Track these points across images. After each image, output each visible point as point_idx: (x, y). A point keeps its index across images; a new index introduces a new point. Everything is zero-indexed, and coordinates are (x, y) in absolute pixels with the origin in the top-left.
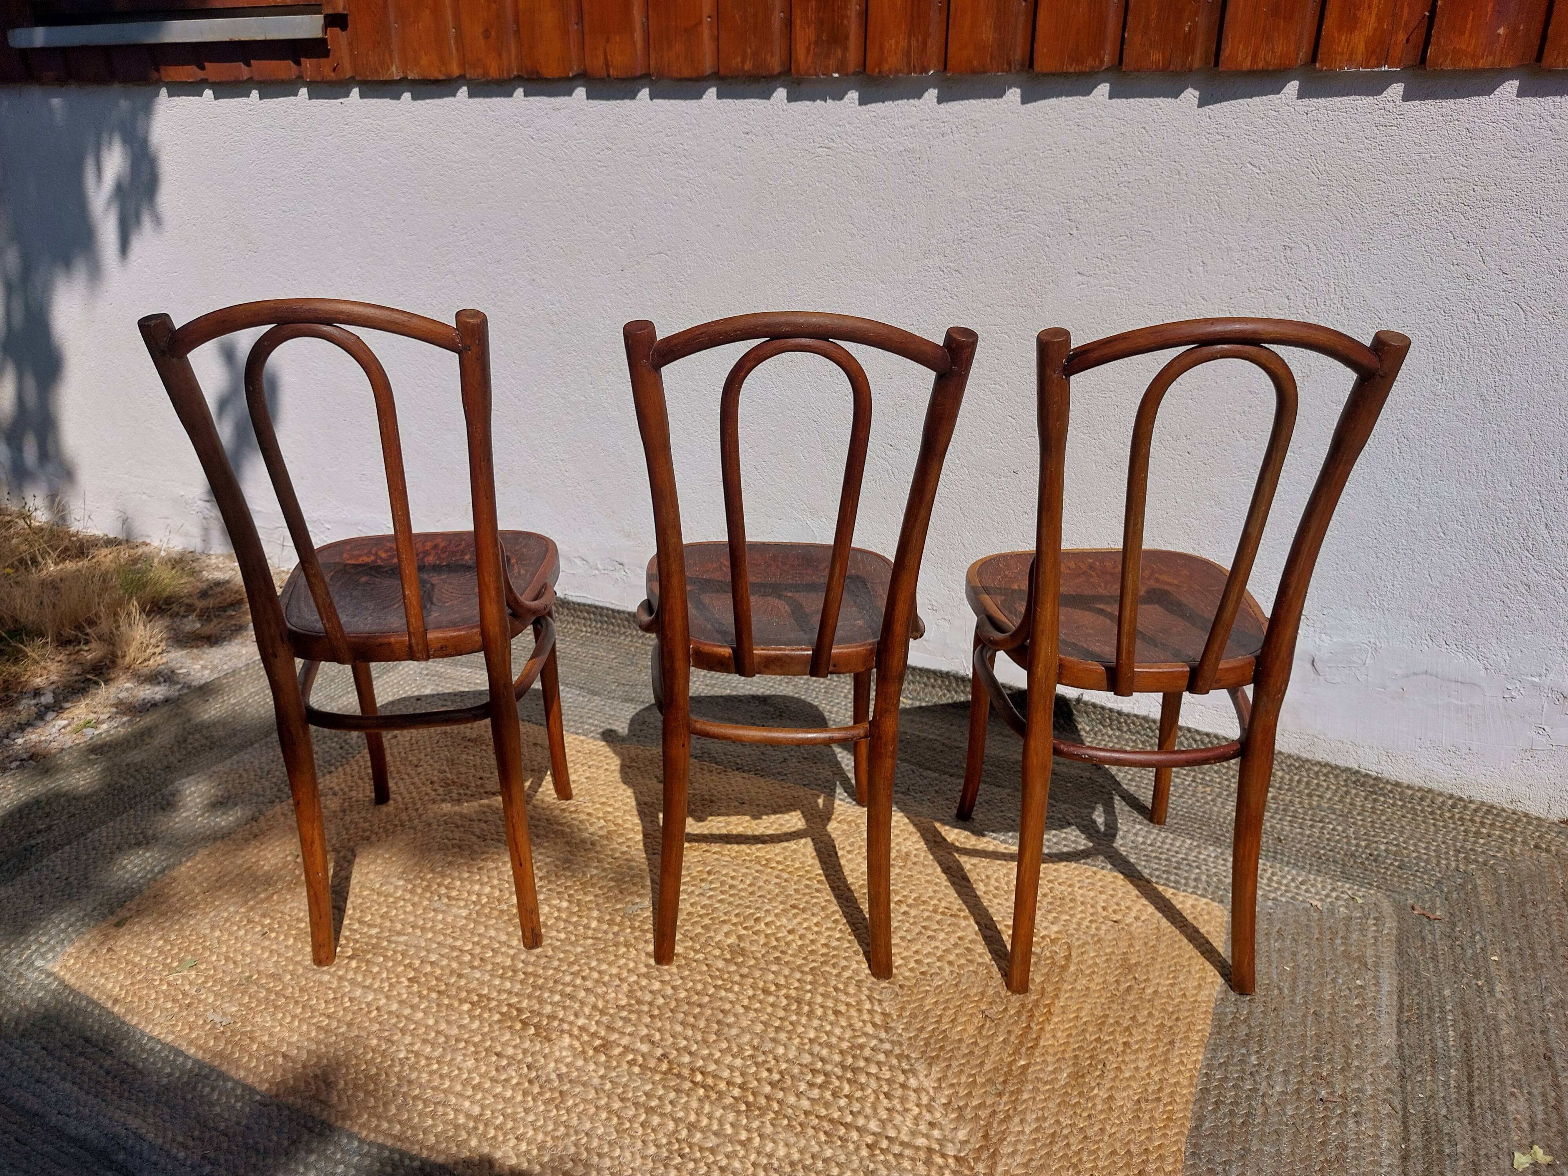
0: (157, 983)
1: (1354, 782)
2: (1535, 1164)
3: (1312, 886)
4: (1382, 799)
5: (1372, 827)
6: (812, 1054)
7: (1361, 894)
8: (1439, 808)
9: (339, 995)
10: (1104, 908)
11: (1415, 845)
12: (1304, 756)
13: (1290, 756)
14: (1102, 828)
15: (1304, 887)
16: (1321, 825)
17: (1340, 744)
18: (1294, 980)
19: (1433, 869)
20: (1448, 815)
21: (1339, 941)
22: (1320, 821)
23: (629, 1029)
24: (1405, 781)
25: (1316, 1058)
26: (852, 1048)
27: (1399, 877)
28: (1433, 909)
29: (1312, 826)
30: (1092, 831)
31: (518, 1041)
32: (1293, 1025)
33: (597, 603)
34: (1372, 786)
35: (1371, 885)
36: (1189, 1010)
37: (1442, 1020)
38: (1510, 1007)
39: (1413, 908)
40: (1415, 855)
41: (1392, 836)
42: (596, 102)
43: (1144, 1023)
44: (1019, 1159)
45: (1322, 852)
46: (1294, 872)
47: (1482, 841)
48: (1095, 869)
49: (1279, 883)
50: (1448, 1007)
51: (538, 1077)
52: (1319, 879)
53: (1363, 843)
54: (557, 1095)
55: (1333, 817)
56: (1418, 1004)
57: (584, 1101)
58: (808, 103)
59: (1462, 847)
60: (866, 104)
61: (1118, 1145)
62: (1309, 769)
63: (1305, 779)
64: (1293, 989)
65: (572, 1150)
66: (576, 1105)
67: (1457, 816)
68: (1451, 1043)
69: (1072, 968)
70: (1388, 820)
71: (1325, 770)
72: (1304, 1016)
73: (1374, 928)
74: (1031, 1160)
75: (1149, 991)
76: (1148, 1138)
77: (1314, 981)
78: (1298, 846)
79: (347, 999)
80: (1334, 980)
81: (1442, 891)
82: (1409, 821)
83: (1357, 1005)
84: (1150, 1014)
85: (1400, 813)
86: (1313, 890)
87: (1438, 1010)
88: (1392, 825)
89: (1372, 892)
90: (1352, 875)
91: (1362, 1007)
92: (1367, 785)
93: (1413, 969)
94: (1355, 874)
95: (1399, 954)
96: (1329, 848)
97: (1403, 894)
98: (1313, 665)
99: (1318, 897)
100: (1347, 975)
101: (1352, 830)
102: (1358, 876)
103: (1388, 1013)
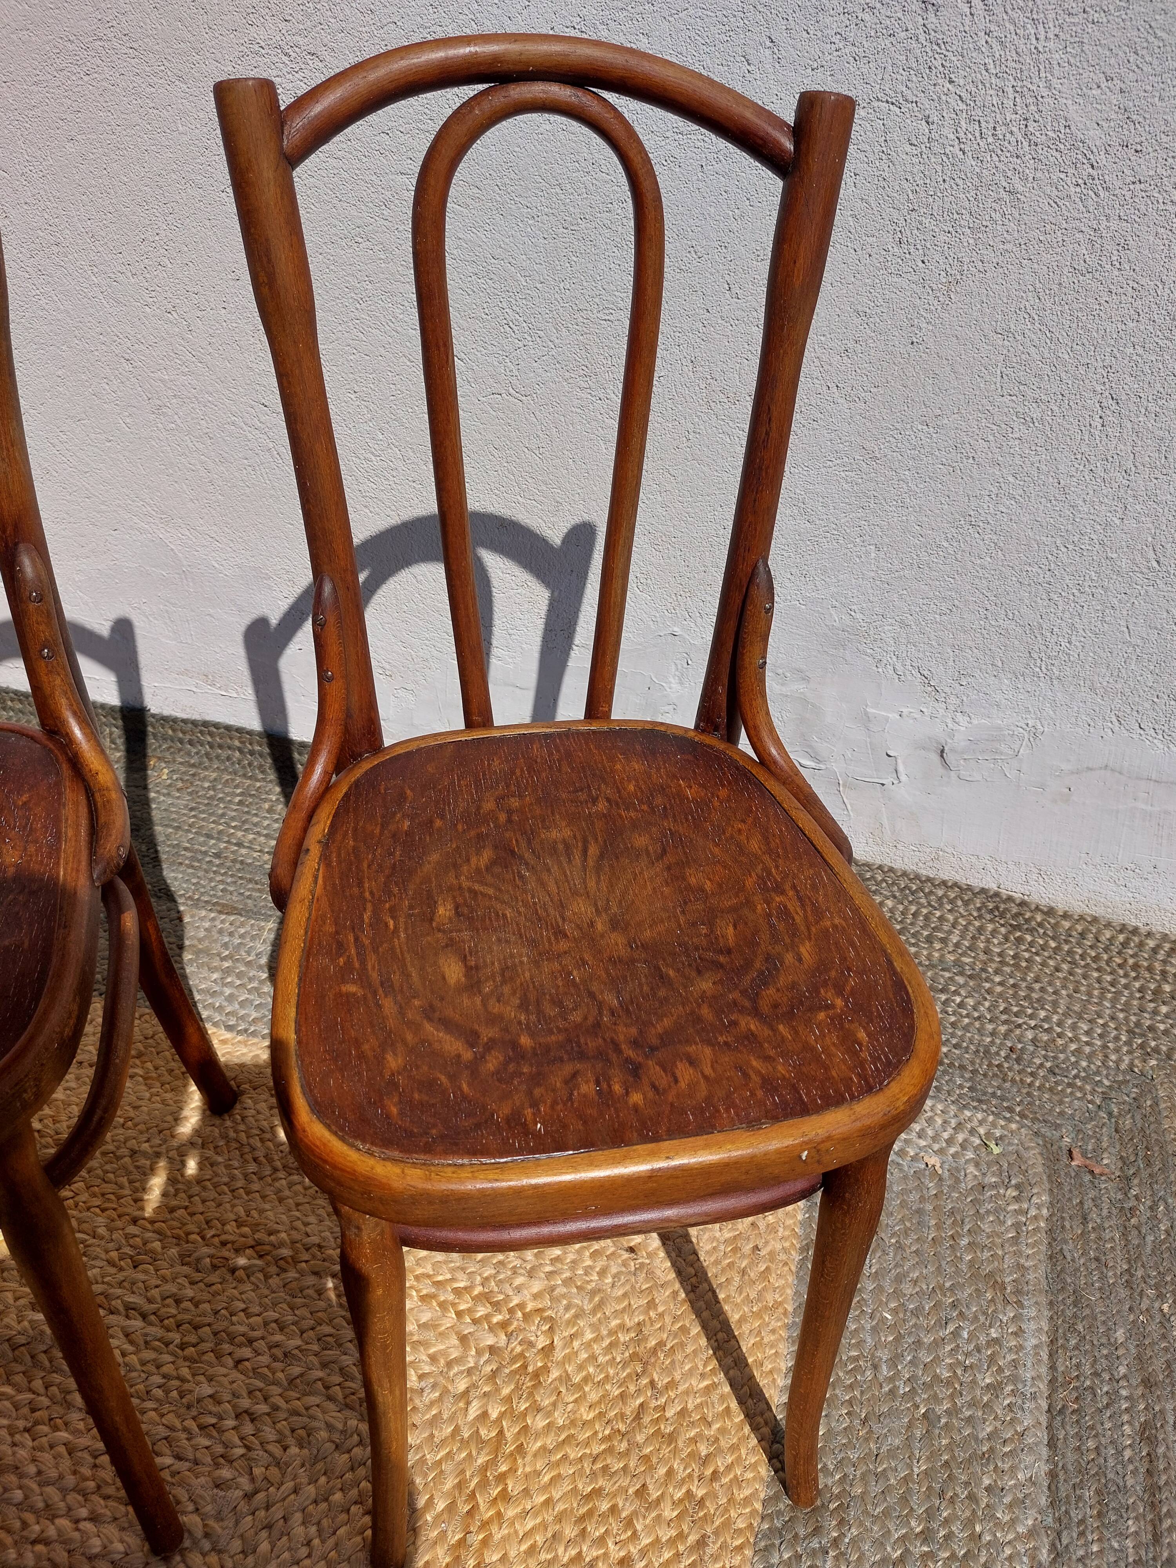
1: (991, 911)
3: (930, 1122)
4: (1029, 938)
5: (1015, 996)
7: (998, 1132)
8: (1106, 950)
11: (1074, 1027)
12: (924, 872)
13: (905, 874)
16: (943, 997)
17: (974, 859)
18: (899, 1338)
19: (1098, 1073)
20: (1119, 961)
21: (964, 1242)
22: (942, 991)
24: (1061, 908)
25: (926, 1536)
27: (1051, 1089)
28: (1098, 1150)
32: (893, 1456)
34: (1015, 916)
37: (1113, 1397)
39: (1070, 1155)
40: (1073, 1047)
41: (1042, 1014)
43: (658, 1501)
47: (1164, 1009)
50: (1122, 1370)
52: (940, 1107)
53: (1003, 1029)
55: (961, 980)
56: (1078, 1366)
59: (1138, 1024)
62: (931, 893)
63: (925, 911)
64: (895, 1361)
67: (1131, 961)
68: (1128, 1453)
69: (555, 1374)
70: (1037, 980)
71: (952, 895)
72: (910, 1426)
73: (1016, 1207)
75: (671, 1413)
77: (927, 1340)
80: (956, 1334)
81: (1110, 1114)
82: (1065, 978)
83: (988, 1386)
84: (670, 1473)
85: (1051, 963)
86: (930, 1132)
87: (1106, 1376)
88: (1042, 990)
89: (1014, 1126)
90: (985, 1094)
91: (995, 1389)
92: (1008, 916)
93: (1071, 1289)
94: (990, 1090)
95: (1051, 1257)
96: (954, 1041)
97: (1057, 1127)
98: (942, 756)
99: (936, 1147)
100: (976, 1318)
101: (987, 1004)
102: (994, 1095)
103: (1034, 1396)
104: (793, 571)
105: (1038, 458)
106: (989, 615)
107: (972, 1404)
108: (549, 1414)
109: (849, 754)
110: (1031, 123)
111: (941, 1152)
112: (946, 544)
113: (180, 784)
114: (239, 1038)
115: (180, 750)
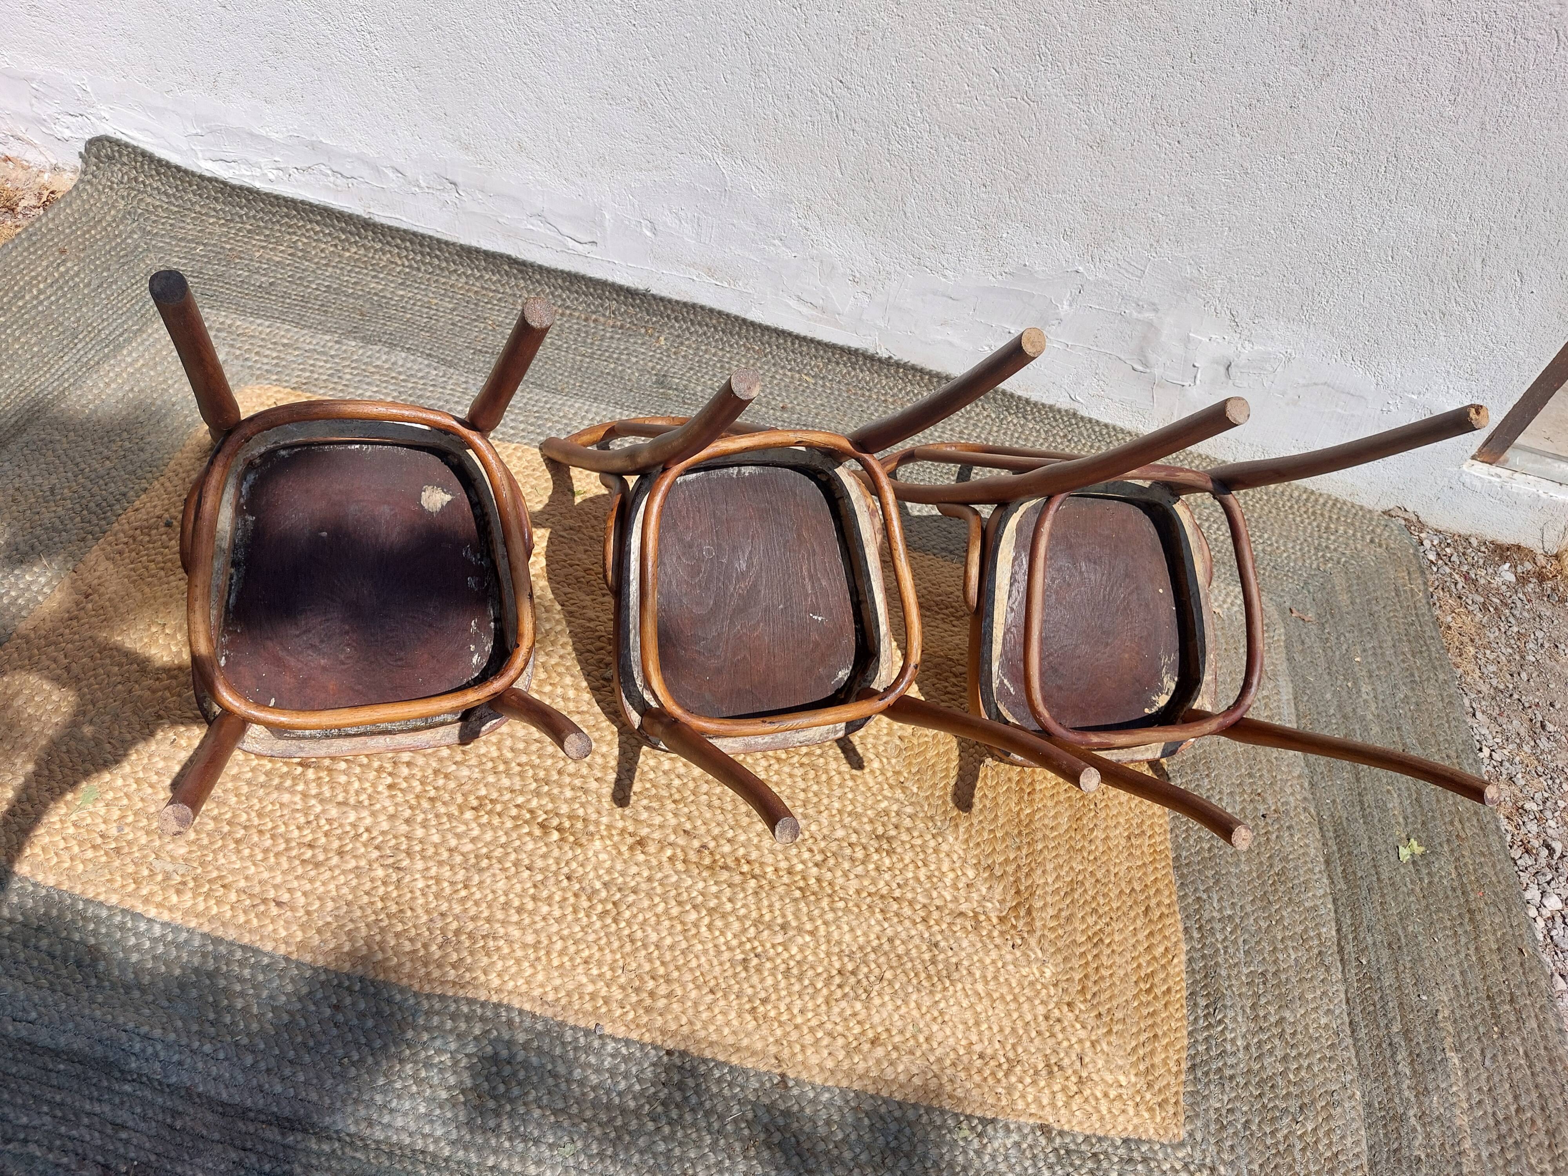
0: (58, 826)
2: (1413, 855)
6: (844, 826)
8: (1297, 503)
9: (312, 818)
11: (1285, 544)
19: (1300, 569)
20: (1303, 509)
21: (1242, 651)
23: (658, 820)
25: (1250, 775)
26: (878, 814)
27: (1275, 578)
28: (1305, 610)
31: (544, 849)
33: (415, 229)
38: (1373, 706)
39: (1291, 611)
40: (1285, 555)
41: (1267, 536)
44: (1051, 911)
47: (1332, 537)
50: (1331, 711)
51: (583, 889)
54: (610, 906)
56: (1309, 709)
57: (641, 910)
59: (1319, 545)
61: (1123, 885)
65: (647, 967)
66: (635, 916)
67: (1310, 511)
73: (1267, 635)
74: (1060, 910)
76: (1145, 874)
79: (323, 822)
81: (1309, 591)
82: (1275, 517)
86: (1212, 597)
87: (1324, 714)
91: (1270, 717)
93: (1300, 675)
95: (1288, 660)
96: (1217, 549)
98: (1228, 369)
99: (1217, 604)
103: (1290, 721)
106: (1285, 280)
109: (1169, 363)
111: (1220, 606)
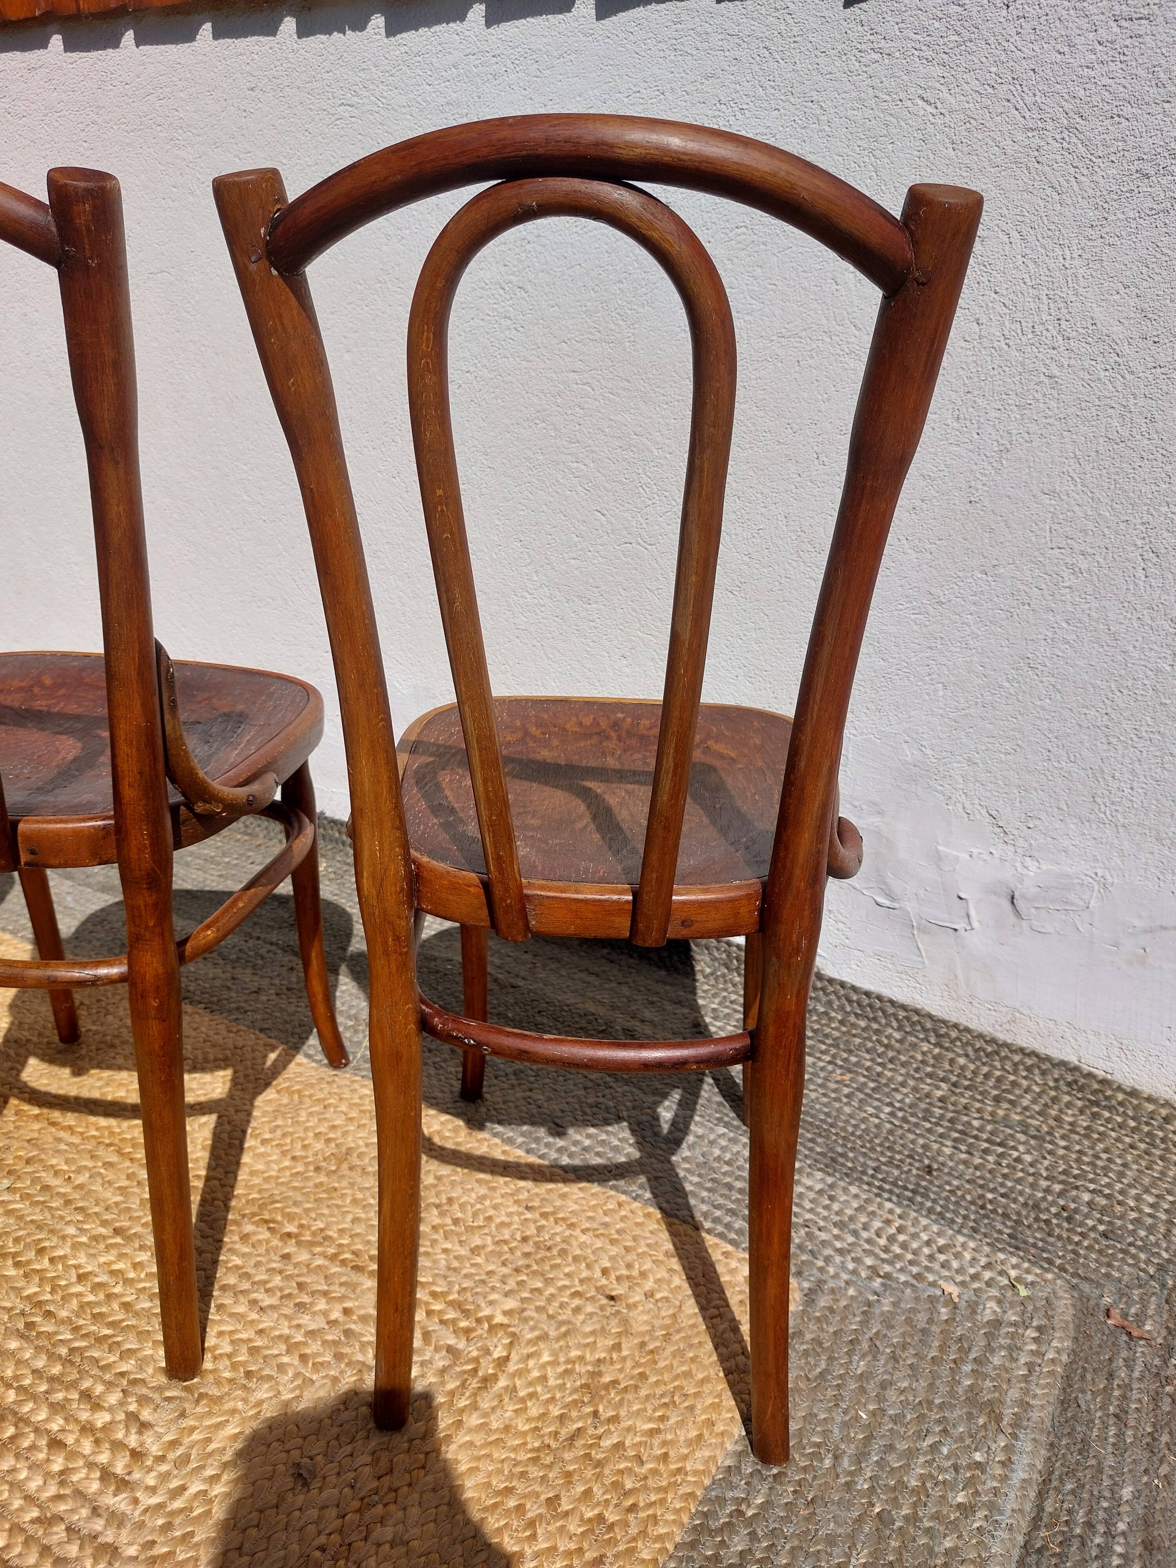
1: (1069, 1084)
3: (957, 1256)
4: (1107, 1114)
5: (1078, 1161)
7: (1030, 1278)
10: (605, 1272)
11: (1138, 1198)
12: (1002, 1036)
13: (981, 1036)
14: (665, 1127)
15: (942, 1257)
16: (1000, 1150)
17: (1051, 1025)
18: (869, 1438)
19: (1157, 1244)
21: (967, 1368)
22: (1000, 1145)
24: (1145, 1090)
27: (1100, 1252)
28: (1140, 1318)
29: (986, 1151)
30: (648, 1133)
32: (831, 1540)
34: (1095, 1092)
35: (1050, 1262)
36: (660, 1489)
37: (1104, 1551)
39: (1108, 1314)
40: (1133, 1215)
42: (75, 55)
43: (566, 1514)
45: (990, 1196)
46: (935, 1228)
48: (623, 1197)
49: (904, 1246)
50: (1122, 1526)
52: (972, 1244)
53: (1057, 1187)
55: (1022, 1137)
56: (1070, 1512)
58: (323, 37)
60: (395, 35)
62: (1006, 1057)
63: (997, 1074)
64: (860, 1458)
69: (503, 1383)
70: (1106, 1151)
71: (1029, 1062)
72: (859, 1520)
73: (1034, 1347)
75: (606, 1443)
77: (902, 1446)
78: (955, 1183)
80: (934, 1447)
81: (1163, 1286)
82: (1138, 1156)
83: (959, 1505)
84: (588, 1493)
85: (1127, 1140)
86: (955, 1264)
87: (1101, 1529)
88: (1109, 1160)
89: (1050, 1276)
90: (1025, 1242)
91: (967, 1510)
92: (1087, 1091)
93: (1079, 1437)
94: (1031, 1240)
95: (1062, 1402)
96: (1002, 1191)
97: (1099, 1285)
98: (1013, 903)
99: (959, 1278)
100: (961, 1439)
101: (1046, 1163)
102: (1034, 1245)
103: (1010, 1528)
104: (869, 706)
105: (1088, 605)
106: (1051, 756)
107: (936, 1517)
108: (486, 1415)
109: (922, 893)
110: (1063, 322)
111: (963, 1284)
112: (1007, 685)
113: (332, 876)
114: (314, 1064)
115: (341, 851)
